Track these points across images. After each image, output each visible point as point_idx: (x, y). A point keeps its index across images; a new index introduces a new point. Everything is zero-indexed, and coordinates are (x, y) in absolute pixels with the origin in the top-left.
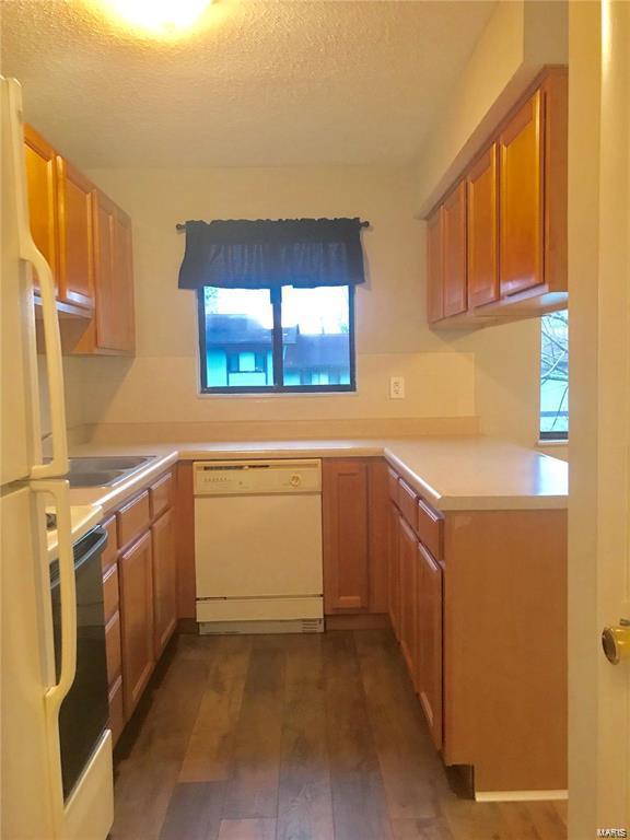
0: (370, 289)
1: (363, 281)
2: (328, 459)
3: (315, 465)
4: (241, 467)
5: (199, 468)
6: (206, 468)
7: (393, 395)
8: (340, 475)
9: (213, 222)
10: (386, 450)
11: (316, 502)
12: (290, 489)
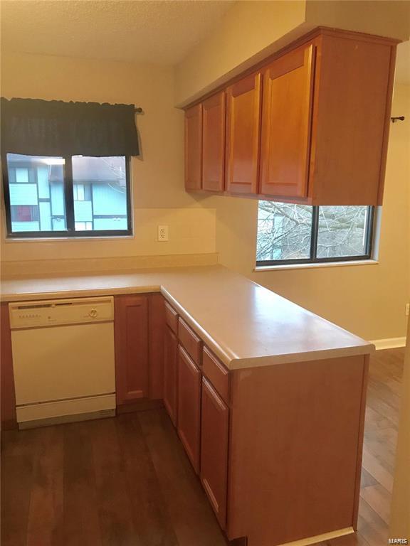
0: (142, 160)
1: (138, 154)
2: (118, 296)
3: (110, 301)
4: (49, 306)
5: (14, 308)
6: (20, 308)
7: (160, 239)
8: (128, 306)
9: (13, 99)
10: (162, 287)
11: (110, 328)
12: (89, 319)
